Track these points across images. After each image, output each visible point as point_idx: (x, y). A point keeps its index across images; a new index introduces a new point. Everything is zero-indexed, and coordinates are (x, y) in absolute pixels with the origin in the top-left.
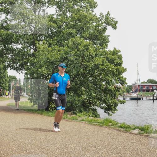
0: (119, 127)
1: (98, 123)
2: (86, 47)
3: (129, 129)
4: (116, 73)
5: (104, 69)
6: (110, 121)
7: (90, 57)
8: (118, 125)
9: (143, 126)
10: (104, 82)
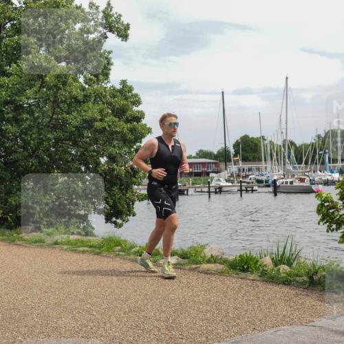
0: (135, 253)
1: (91, 247)
2: (62, 79)
3: (158, 257)
4: (130, 136)
5: (105, 128)
6: (117, 242)
7: (71, 102)
8: (134, 249)
9: (185, 249)
10: (103, 157)
